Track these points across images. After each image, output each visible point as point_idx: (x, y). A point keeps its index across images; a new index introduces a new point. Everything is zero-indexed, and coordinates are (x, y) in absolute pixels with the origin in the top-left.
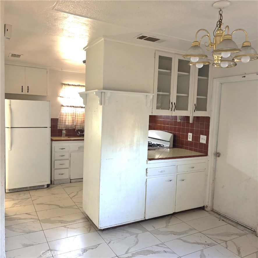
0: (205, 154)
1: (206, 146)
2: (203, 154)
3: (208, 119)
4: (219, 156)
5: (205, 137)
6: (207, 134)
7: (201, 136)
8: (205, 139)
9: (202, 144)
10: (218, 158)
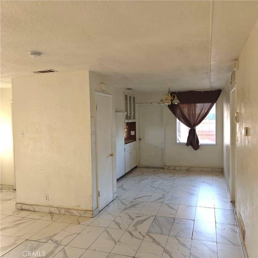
0: (135, 140)
1: (135, 136)
2: (133, 140)
3: (135, 123)
4: (140, 140)
5: (134, 132)
6: (135, 130)
7: (131, 132)
8: (134, 133)
9: (132, 135)
10: (140, 141)
